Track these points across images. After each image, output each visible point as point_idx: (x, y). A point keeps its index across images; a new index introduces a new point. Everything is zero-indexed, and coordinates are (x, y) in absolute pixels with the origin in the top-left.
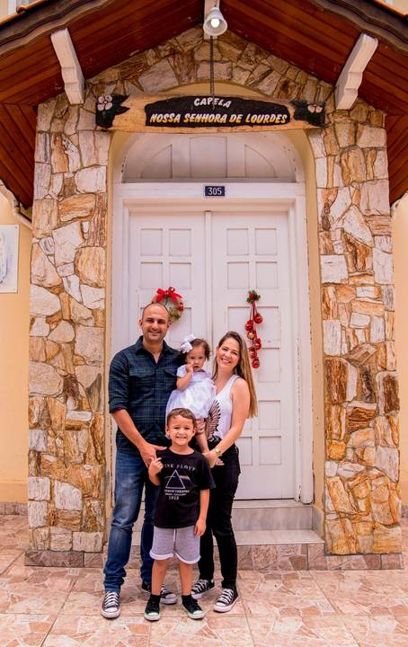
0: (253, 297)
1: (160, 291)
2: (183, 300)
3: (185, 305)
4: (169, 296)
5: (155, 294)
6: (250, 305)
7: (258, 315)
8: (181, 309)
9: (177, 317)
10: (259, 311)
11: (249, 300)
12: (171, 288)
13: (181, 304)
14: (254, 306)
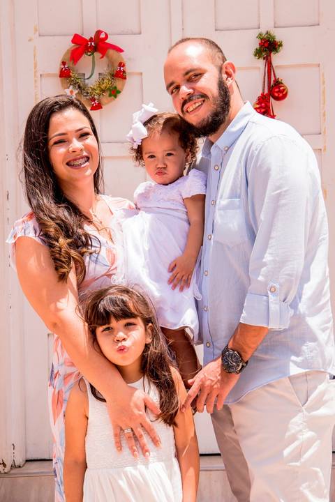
0: (268, 46)
1: (77, 39)
2: (124, 56)
3: (129, 69)
4: (95, 49)
5: (67, 45)
6: (261, 63)
7: (278, 83)
8: (120, 74)
9: (114, 93)
10: (280, 74)
11: (258, 53)
12: (99, 32)
13: (122, 65)
14: (269, 65)
